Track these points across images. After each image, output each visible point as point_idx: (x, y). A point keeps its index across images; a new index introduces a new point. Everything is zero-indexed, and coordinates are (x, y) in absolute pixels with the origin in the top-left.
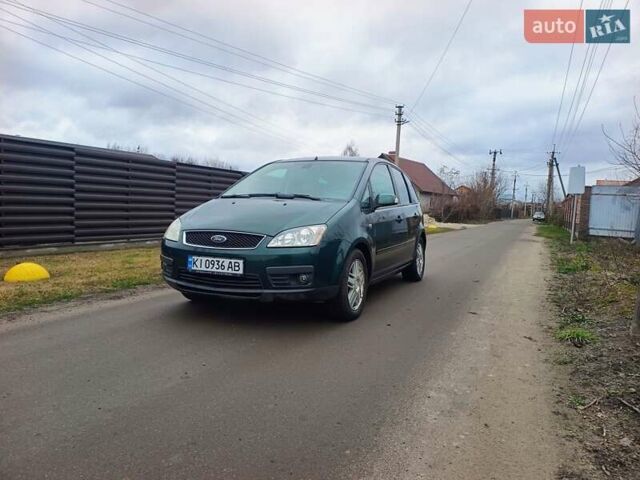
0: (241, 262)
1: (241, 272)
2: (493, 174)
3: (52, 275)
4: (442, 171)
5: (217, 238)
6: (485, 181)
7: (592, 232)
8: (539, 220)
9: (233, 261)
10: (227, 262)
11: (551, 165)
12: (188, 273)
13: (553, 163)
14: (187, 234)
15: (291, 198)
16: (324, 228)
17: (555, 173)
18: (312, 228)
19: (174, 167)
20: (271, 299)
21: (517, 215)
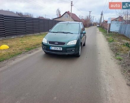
0: (62, 48)
1: (62, 50)
2: (90, 17)
3: (10, 47)
4: (80, 16)
5: (56, 43)
6: (88, 18)
7: (110, 31)
8: (98, 26)
10: (59, 48)
11: (101, 15)
12: (50, 50)
13: (102, 14)
14: (49, 42)
15: (67, 33)
16: (76, 41)
17: (102, 16)
18: (74, 41)
19: (25, 18)
20: (67, 54)
21: (93, 25)
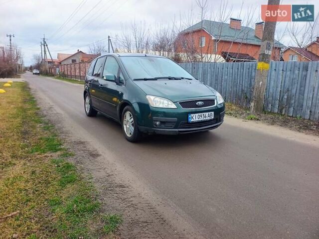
0: (213, 113)
2: (11, 48)
5: (199, 103)
9: (210, 113)
10: (207, 114)
12: (189, 123)
13: (45, 45)
14: (180, 103)
